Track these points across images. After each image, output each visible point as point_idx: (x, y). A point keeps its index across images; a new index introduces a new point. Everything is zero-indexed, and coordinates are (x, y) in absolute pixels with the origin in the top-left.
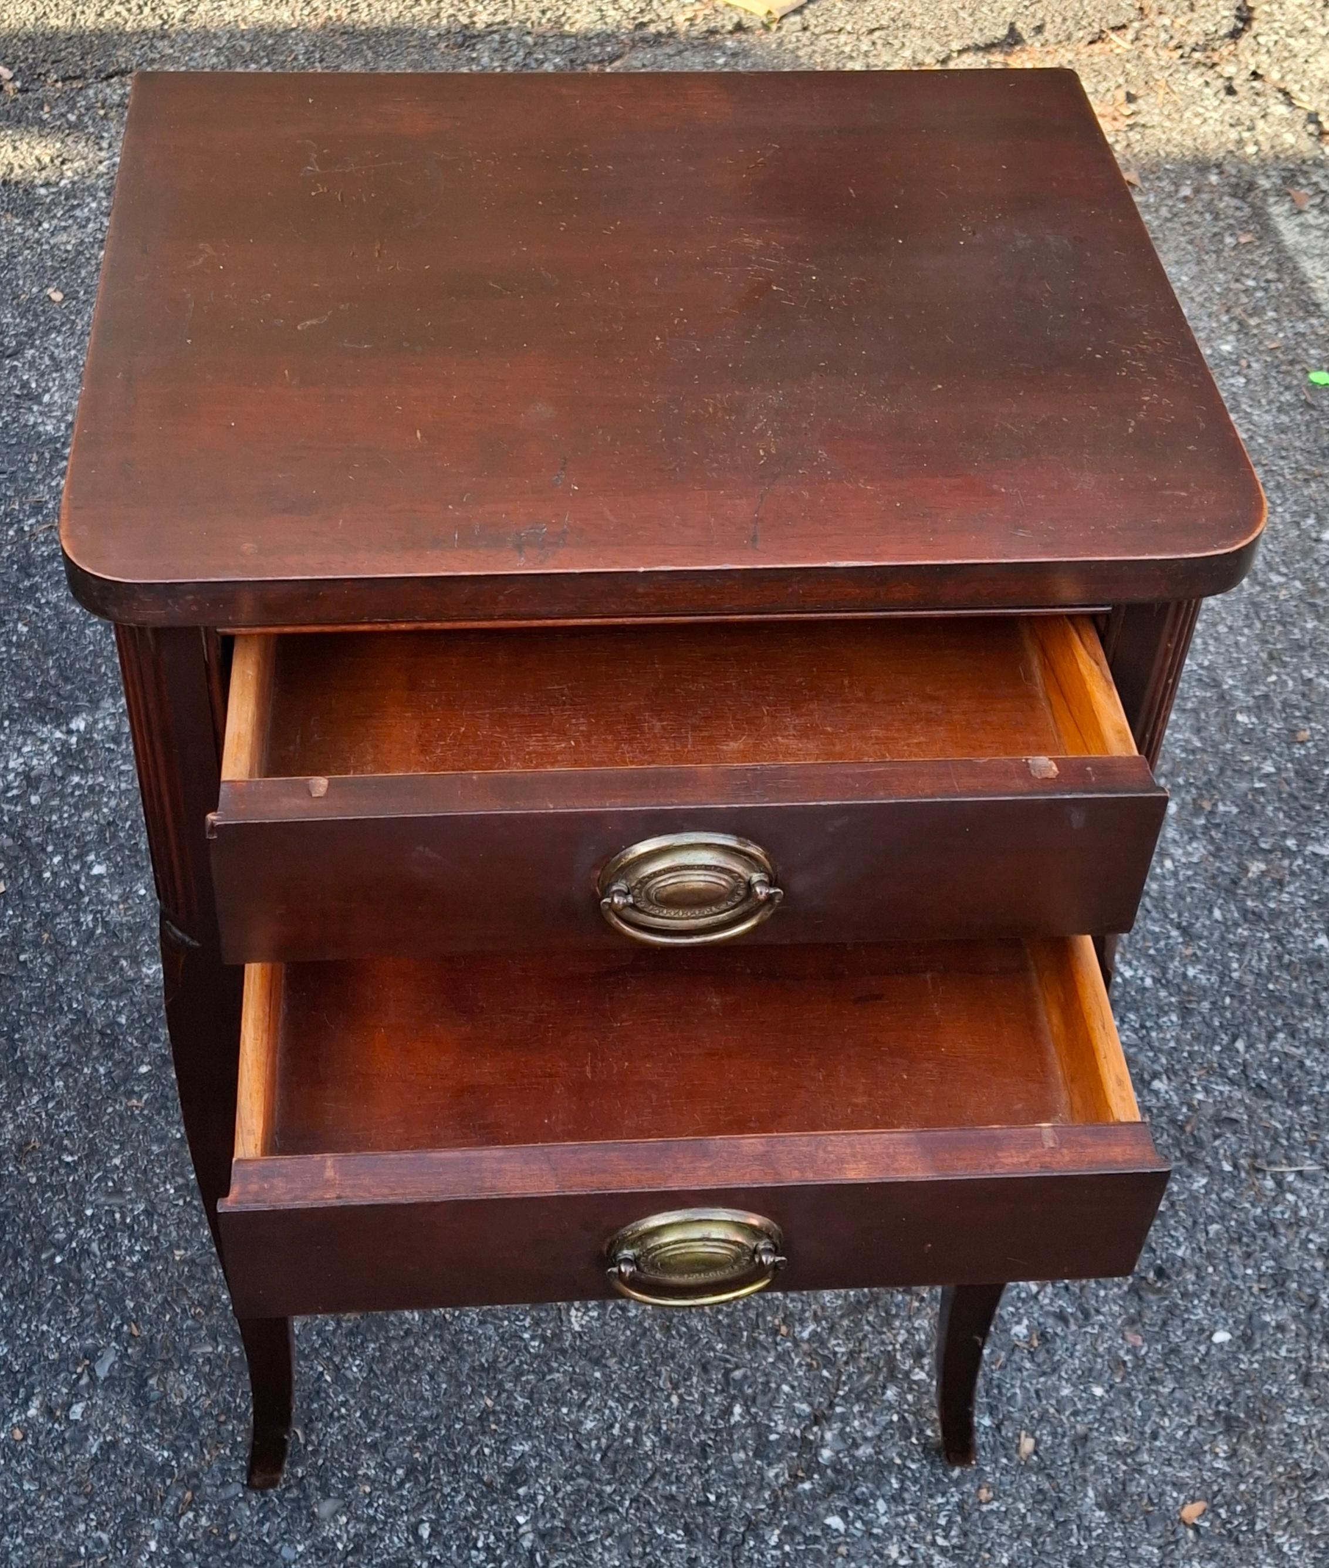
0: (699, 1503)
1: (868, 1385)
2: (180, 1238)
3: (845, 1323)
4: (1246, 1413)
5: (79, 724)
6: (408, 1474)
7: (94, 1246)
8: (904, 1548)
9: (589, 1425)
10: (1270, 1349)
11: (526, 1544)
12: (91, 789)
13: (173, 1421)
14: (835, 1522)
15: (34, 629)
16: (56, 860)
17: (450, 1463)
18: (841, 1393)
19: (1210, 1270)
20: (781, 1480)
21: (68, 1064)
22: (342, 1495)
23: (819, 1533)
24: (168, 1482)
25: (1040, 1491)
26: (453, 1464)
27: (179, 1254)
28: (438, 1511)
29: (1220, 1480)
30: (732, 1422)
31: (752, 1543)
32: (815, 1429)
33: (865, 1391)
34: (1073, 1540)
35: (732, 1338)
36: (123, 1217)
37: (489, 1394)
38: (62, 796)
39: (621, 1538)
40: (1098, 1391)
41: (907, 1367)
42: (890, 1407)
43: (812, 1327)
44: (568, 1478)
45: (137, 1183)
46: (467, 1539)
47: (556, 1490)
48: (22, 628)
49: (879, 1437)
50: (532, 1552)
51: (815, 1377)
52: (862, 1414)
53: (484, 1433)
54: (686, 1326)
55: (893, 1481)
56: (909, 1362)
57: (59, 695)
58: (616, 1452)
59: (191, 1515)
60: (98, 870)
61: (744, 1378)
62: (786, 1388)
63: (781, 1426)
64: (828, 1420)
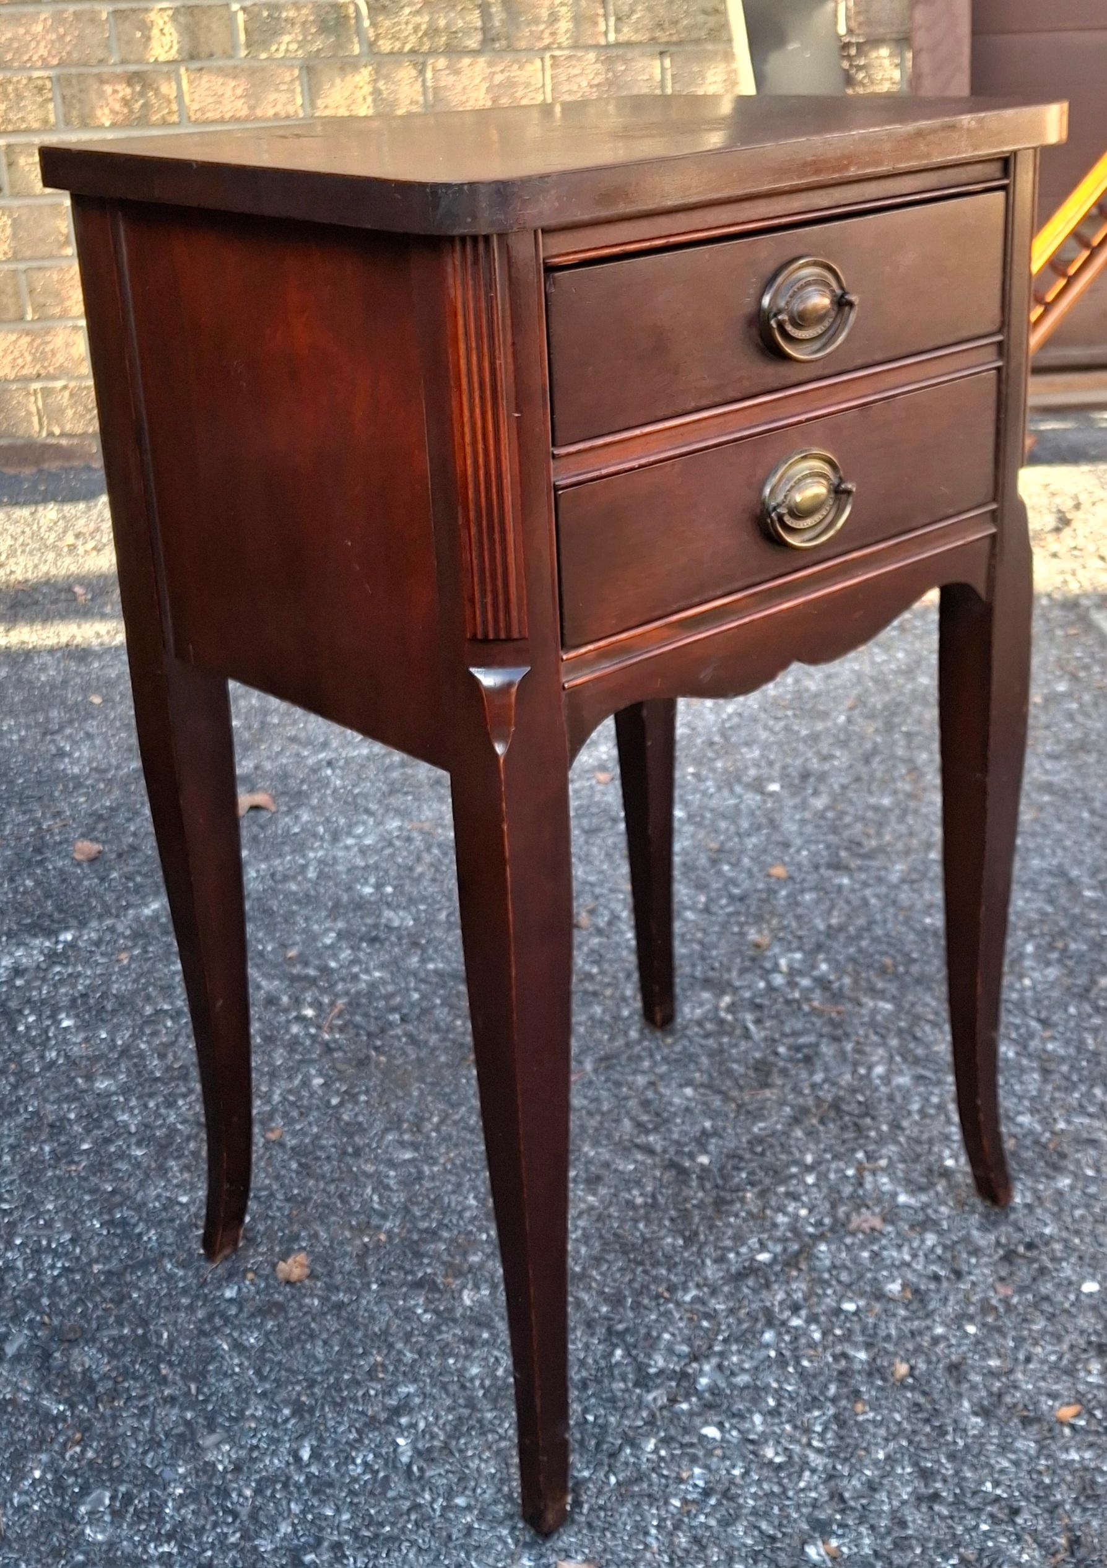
0: (576, 1423)
1: (746, 1331)
2: (100, 1256)
3: (726, 1289)
5: (68, 936)
6: (293, 1414)
7: (19, 1264)
8: (780, 1450)
9: (475, 1370)
11: (405, 1459)
12: (70, 975)
13: (73, 1383)
14: (712, 1432)
15: (38, 883)
17: (335, 1404)
18: (720, 1338)
20: (659, 1403)
21: (18, 1146)
22: (228, 1430)
23: (695, 1440)
24: (60, 1426)
25: (918, 1404)
26: (339, 1406)
27: (96, 1268)
28: (321, 1439)
30: (613, 1361)
32: (695, 1365)
33: (743, 1335)
34: (949, 1438)
35: (616, 1301)
36: (49, 1244)
37: (379, 1353)
38: (44, 980)
39: (498, 1452)
40: (971, 1330)
41: (783, 1317)
42: (767, 1346)
43: (694, 1292)
44: (450, 1409)
45: (65, 1220)
46: (346, 1458)
47: (437, 1418)
48: (29, 883)
49: (756, 1368)
50: (409, 1466)
51: (696, 1327)
52: (740, 1352)
53: (371, 1380)
55: (770, 1400)
56: (787, 1313)
57: (53, 921)
58: (500, 1389)
59: (78, 1449)
60: (66, 1023)
61: (627, 1330)
62: (666, 1336)
63: (661, 1363)
64: (707, 1357)
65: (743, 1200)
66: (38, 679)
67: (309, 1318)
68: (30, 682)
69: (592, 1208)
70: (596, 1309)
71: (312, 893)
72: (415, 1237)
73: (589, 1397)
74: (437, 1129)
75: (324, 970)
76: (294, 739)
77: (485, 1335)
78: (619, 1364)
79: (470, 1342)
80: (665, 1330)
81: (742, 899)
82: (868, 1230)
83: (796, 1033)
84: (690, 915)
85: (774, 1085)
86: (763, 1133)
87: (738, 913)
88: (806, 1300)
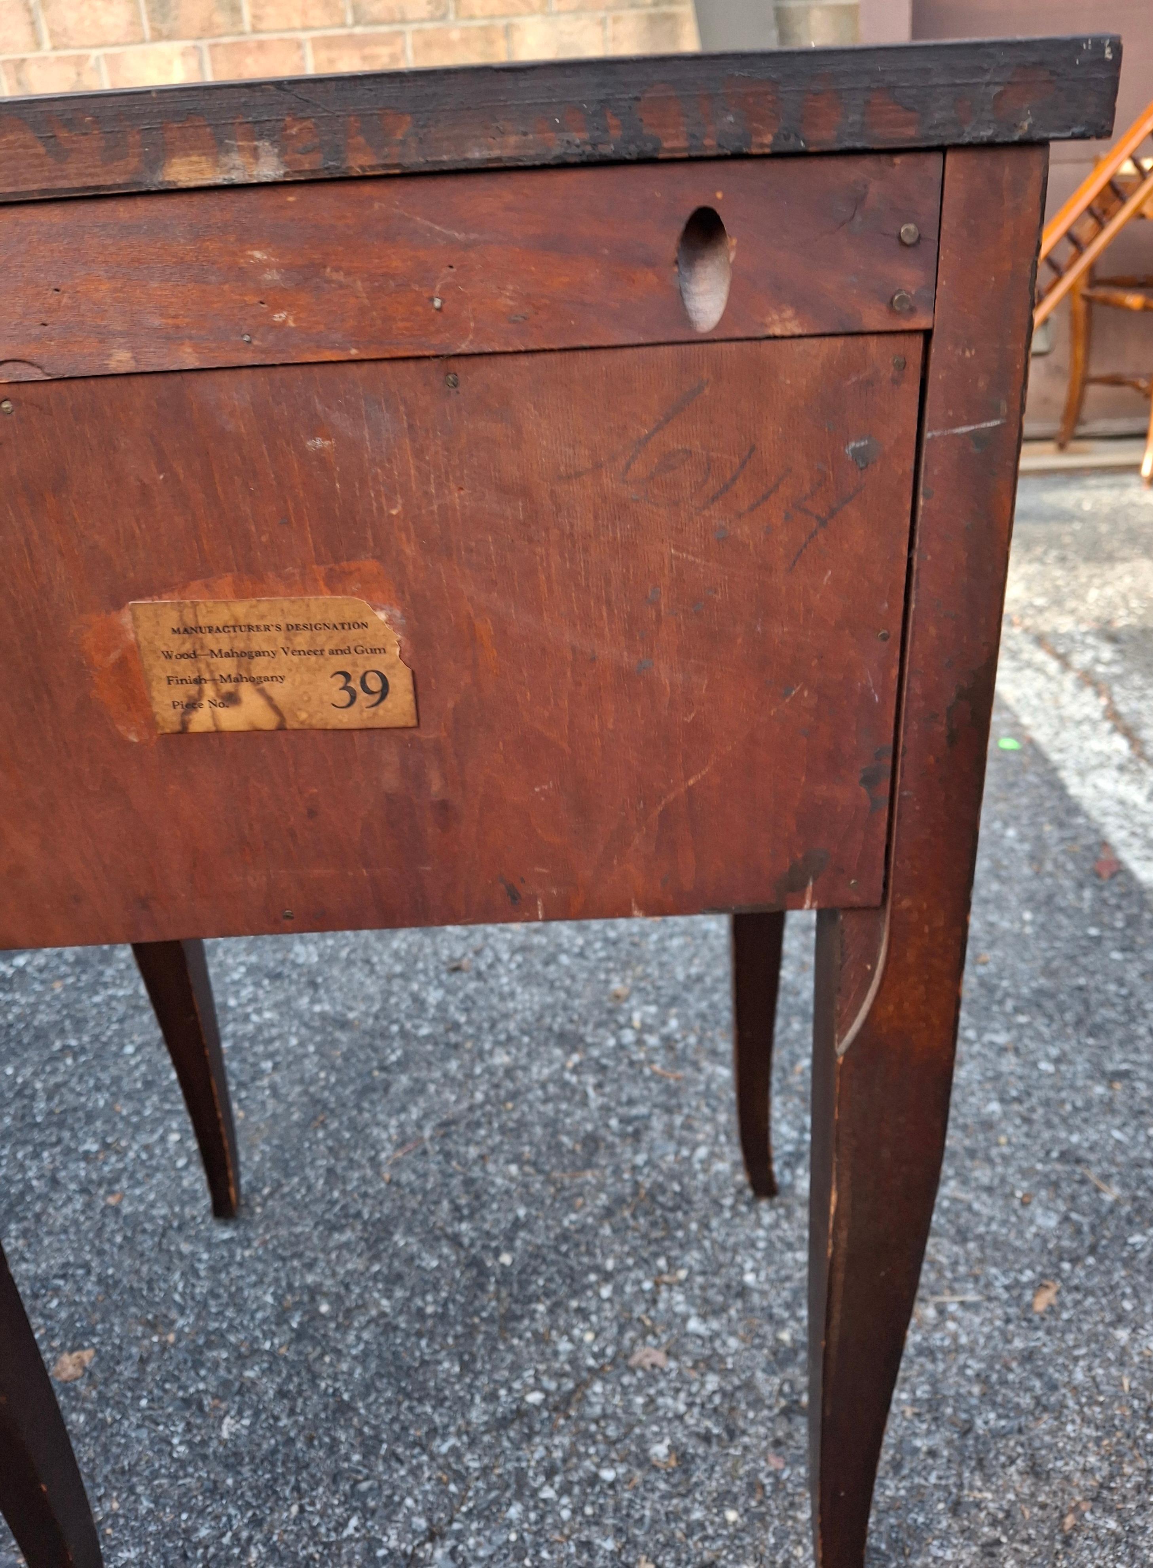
1: (493, 1501)
3: (486, 1439)
9: (203, 1533)
18: (464, 1509)
30: (345, 1534)
32: (428, 1546)
33: (488, 1508)
35: (369, 1448)
40: (731, 1515)
41: (536, 1485)
42: (509, 1525)
43: (452, 1441)
49: (492, 1557)
51: (442, 1491)
52: (479, 1532)
54: (330, 1436)
56: (541, 1479)
61: (371, 1489)
62: (409, 1502)
63: (393, 1541)
64: (443, 1536)
65: (532, 1314)
69: (383, 1314)
70: (347, 1457)
72: (201, 1341)
77: (229, 1483)
78: (350, 1538)
79: (214, 1490)
80: (410, 1493)
81: (615, 943)
82: (648, 1368)
83: (631, 1102)
84: (564, 959)
85: (597, 1166)
86: (573, 1227)
87: (608, 958)
88: (565, 1460)
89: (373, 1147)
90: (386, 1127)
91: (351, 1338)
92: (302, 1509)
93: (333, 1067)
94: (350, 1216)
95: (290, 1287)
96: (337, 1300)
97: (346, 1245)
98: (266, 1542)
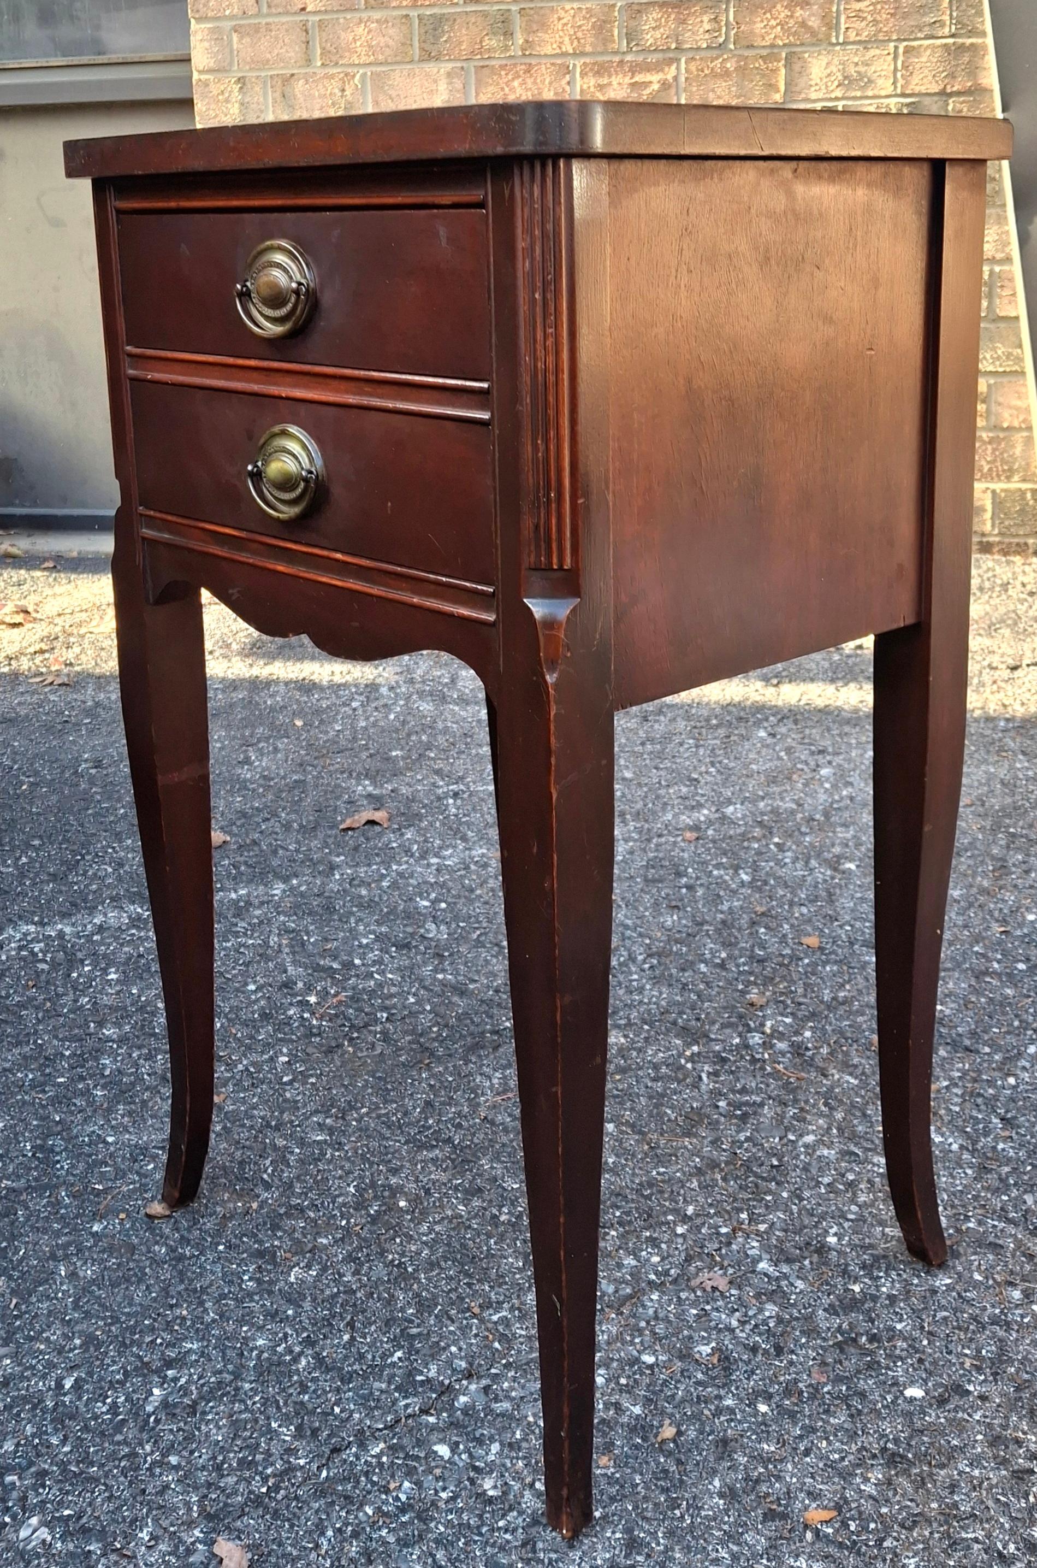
0: (323, 1413)
4: (915, 1455)
6: (80, 1347)
8: (499, 1483)
9: (260, 1342)
10: (964, 1411)
11: (150, 1408)
14: (443, 1450)
16: (86, 969)
17: (122, 1344)
18: (504, 1362)
19: (925, 1342)
20: (409, 1411)
22: (19, 1346)
23: (422, 1455)
25: (666, 1471)
26: (123, 1346)
28: (90, 1373)
29: (862, 1501)
30: (390, 1361)
31: (354, 1450)
32: (465, 1382)
33: (527, 1364)
35: (424, 1306)
37: (188, 1307)
40: (763, 1408)
43: (504, 1313)
44: (217, 1372)
46: (100, 1395)
47: (201, 1377)
49: (522, 1398)
50: (150, 1415)
51: (486, 1346)
52: (514, 1379)
53: (166, 1330)
55: (518, 1432)
61: (420, 1334)
62: (453, 1349)
63: (432, 1374)
64: (480, 1377)
66: (265, 702)
67: (148, 1263)
68: (257, 704)
69: (458, 1216)
70: (402, 1310)
71: (377, 899)
72: (282, 1211)
73: (349, 1390)
74: (359, 1121)
75: (349, 965)
76: (438, 772)
77: (290, 1312)
78: (394, 1364)
79: (273, 1315)
80: (455, 1343)
81: (761, 961)
82: (709, 1289)
83: (744, 1091)
84: (703, 968)
85: (695, 1135)
86: (659, 1178)
87: (751, 973)
88: (608, 1343)
89: (473, 1091)
90: (489, 1078)
91: (424, 1228)
92: (353, 1339)
93: (446, 1026)
94: (440, 1140)
95: (373, 1185)
96: (415, 1201)
97: (434, 1160)
98: (317, 1356)
